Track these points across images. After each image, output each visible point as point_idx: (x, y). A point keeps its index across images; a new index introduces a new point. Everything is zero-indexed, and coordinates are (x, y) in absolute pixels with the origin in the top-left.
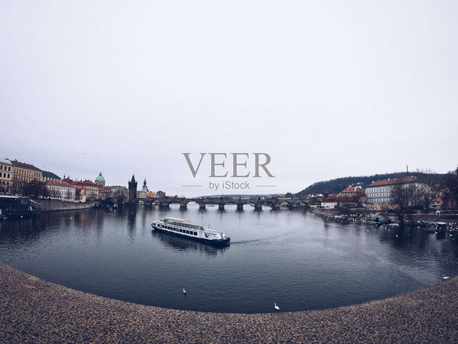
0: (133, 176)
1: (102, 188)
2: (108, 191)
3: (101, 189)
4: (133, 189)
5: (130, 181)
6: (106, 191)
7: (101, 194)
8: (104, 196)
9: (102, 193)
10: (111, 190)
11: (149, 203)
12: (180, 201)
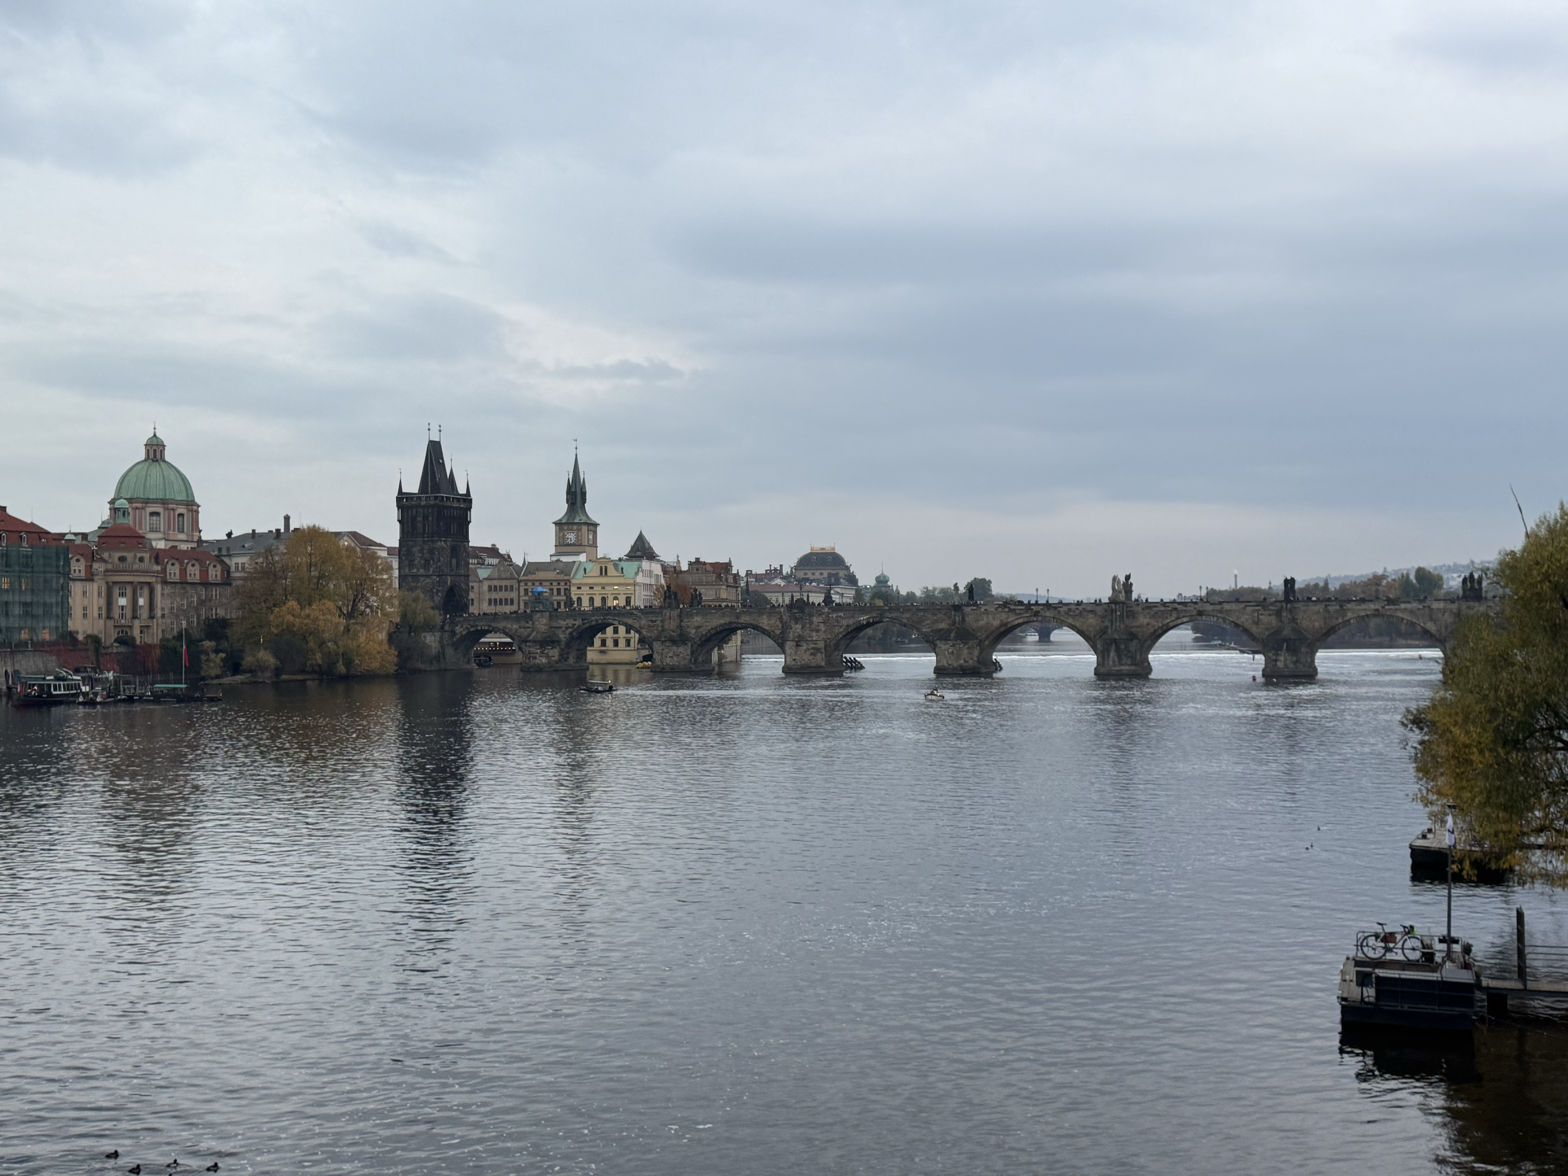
0: (434, 451)
1: (129, 556)
2: (204, 572)
3: (122, 559)
4: (431, 552)
5: (413, 486)
6: (183, 572)
7: (122, 601)
8: (159, 613)
9: (136, 588)
10: (232, 562)
11: (555, 653)
12: (785, 628)
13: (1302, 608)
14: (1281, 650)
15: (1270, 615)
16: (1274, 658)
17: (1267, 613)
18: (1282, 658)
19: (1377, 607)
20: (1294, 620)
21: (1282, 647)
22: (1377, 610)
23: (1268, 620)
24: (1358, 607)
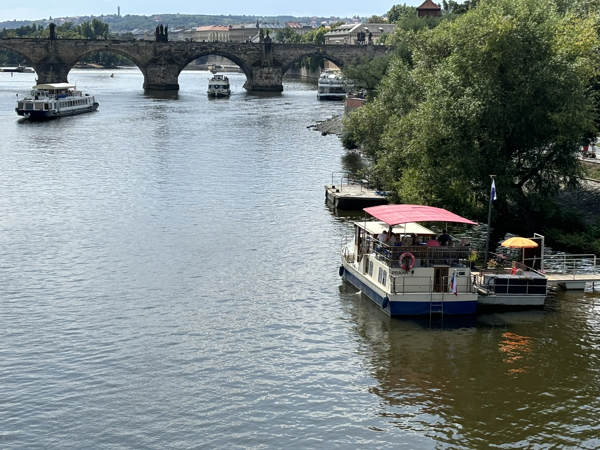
13: (61, 43)
14: (49, 71)
15: (41, 47)
16: (44, 75)
17: (39, 46)
18: (50, 76)
19: (107, 44)
20: (56, 51)
21: (49, 69)
22: (107, 46)
23: (40, 51)
24: (95, 44)
